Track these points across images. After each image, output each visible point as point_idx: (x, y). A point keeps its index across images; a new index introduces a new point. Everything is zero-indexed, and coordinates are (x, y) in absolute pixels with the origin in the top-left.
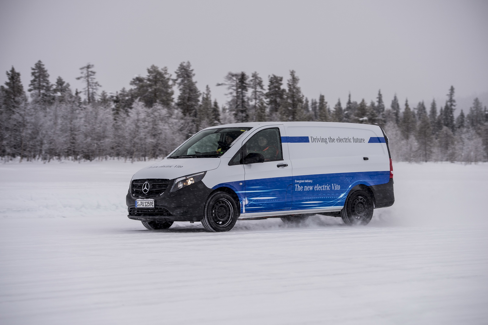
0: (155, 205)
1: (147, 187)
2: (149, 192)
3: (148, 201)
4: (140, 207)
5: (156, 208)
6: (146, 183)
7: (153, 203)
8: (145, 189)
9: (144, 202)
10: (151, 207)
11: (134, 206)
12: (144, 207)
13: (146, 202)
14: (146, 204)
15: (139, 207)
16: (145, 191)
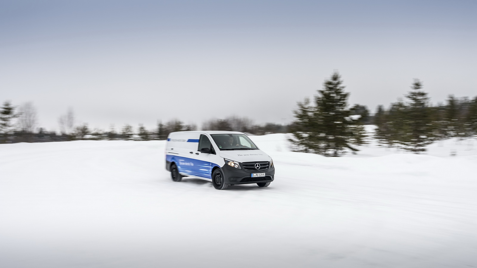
0: (265, 175)
1: (259, 166)
2: (261, 168)
3: (261, 173)
4: (256, 177)
5: (266, 177)
6: (257, 163)
7: (265, 174)
8: (258, 167)
9: (259, 174)
10: (263, 176)
11: (251, 176)
12: (259, 176)
13: (260, 174)
14: (260, 175)
15: (254, 177)
16: (258, 168)
